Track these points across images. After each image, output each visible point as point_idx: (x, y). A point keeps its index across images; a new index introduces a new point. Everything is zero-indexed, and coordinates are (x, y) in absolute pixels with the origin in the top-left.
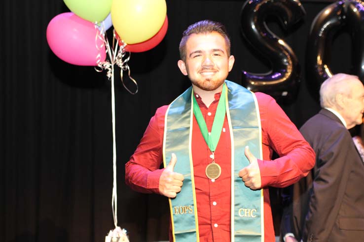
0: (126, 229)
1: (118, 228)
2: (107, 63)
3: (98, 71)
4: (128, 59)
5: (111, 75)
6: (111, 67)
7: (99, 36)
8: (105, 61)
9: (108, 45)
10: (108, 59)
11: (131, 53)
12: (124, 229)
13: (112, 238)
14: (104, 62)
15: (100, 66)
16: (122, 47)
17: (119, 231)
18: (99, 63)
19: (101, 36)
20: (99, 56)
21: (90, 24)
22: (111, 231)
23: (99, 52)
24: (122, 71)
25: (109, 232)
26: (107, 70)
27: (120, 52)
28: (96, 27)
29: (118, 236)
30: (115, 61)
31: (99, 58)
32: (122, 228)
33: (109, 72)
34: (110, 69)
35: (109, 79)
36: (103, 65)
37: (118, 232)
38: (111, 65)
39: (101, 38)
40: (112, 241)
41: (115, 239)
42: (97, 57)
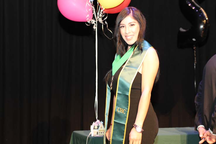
1: (98, 121)
2: (93, 20)
3: (87, 25)
4: (107, 18)
5: (95, 28)
6: (95, 23)
7: (88, 4)
9: (94, 9)
10: (94, 18)
11: (108, 14)
13: (95, 126)
15: (89, 22)
16: (102, 11)
18: (88, 20)
19: (89, 4)
20: (88, 16)
23: (88, 13)
24: (103, 25)
25: (93, 123)
26: (93, 25)
27: (101, 14)
29: (98, 125)
30: (98, 19)
31: (88, 17)
32: (100, 121)
33: (95, 26)
35: (94, 30)
36: (91, 22)
37: (98, 123)
38: (95, 21)
39: (89, 5)
40: (94, 129)
41: (96, 127)
42: (87, 17)
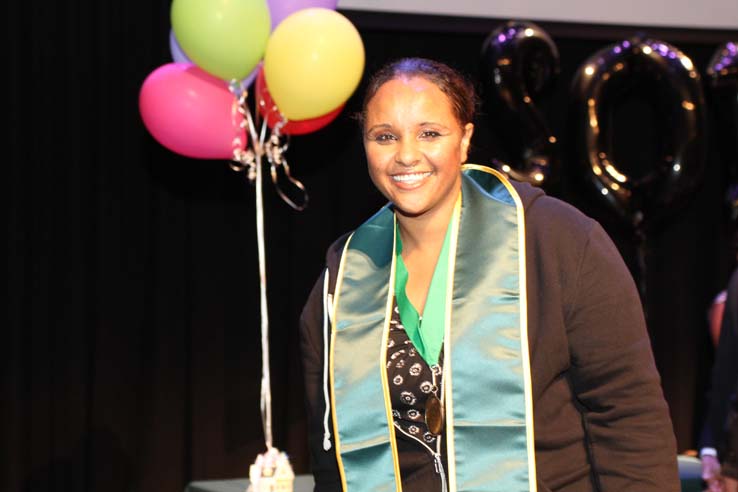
1: (272, 451)
2: (249, 153)
3: (236, 169)
5: (254, 175)
6: (254, 161)
8: (246, 150)
10: (249, 146)
14: (244, 153)
15: (238, 158)
21: (222, 84)
22: (259, 456)
24: (273, 169)
25: (256, 456)
26: (249, 166)
28: (231, 89)
29: (273, 466)
30: (264, 148)
31: (237, 146)
33: (252, 169)
34: (252, 165)
36: (241, 159)
38: (254, 157)
39: (241, 110)
40: (262, 475)
41: (268, 471)
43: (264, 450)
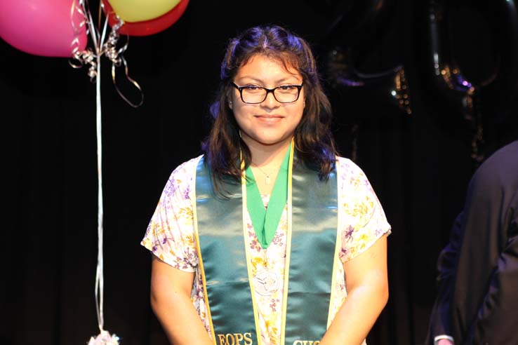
0: (117, 335)
1: (104, 334)
2: (90, 53)
3: (74, 66)
4: (126, 47)
5: (95, 73)
6: (95, 60)
7: (77, 8)
8: (86, 49)
9: (91, 22)
10: (90, 46)
11: (130, 36)
12: (114, 335)
14: (85, 52)
15: (77, 57)
16: (116, 27)
17: (106, 338)
18: (76, 53)
19: (81, 7)
20: (77, 40)
22: (92, 339)
23: (76, 35)
24: (113, 68)
25: (89, 340)
26: (89, 65)
27: (112, 36)
30: (104, 48)
31: (76, 44)
32: (111, 334)
33: (93, 68)
34: (93, 63)
35: (91, 80)
36: (81, 57)
37: (104, 340)
38: (95, 56)
39: (80, 11)
42: (73, 43)
43: (97, 333)
